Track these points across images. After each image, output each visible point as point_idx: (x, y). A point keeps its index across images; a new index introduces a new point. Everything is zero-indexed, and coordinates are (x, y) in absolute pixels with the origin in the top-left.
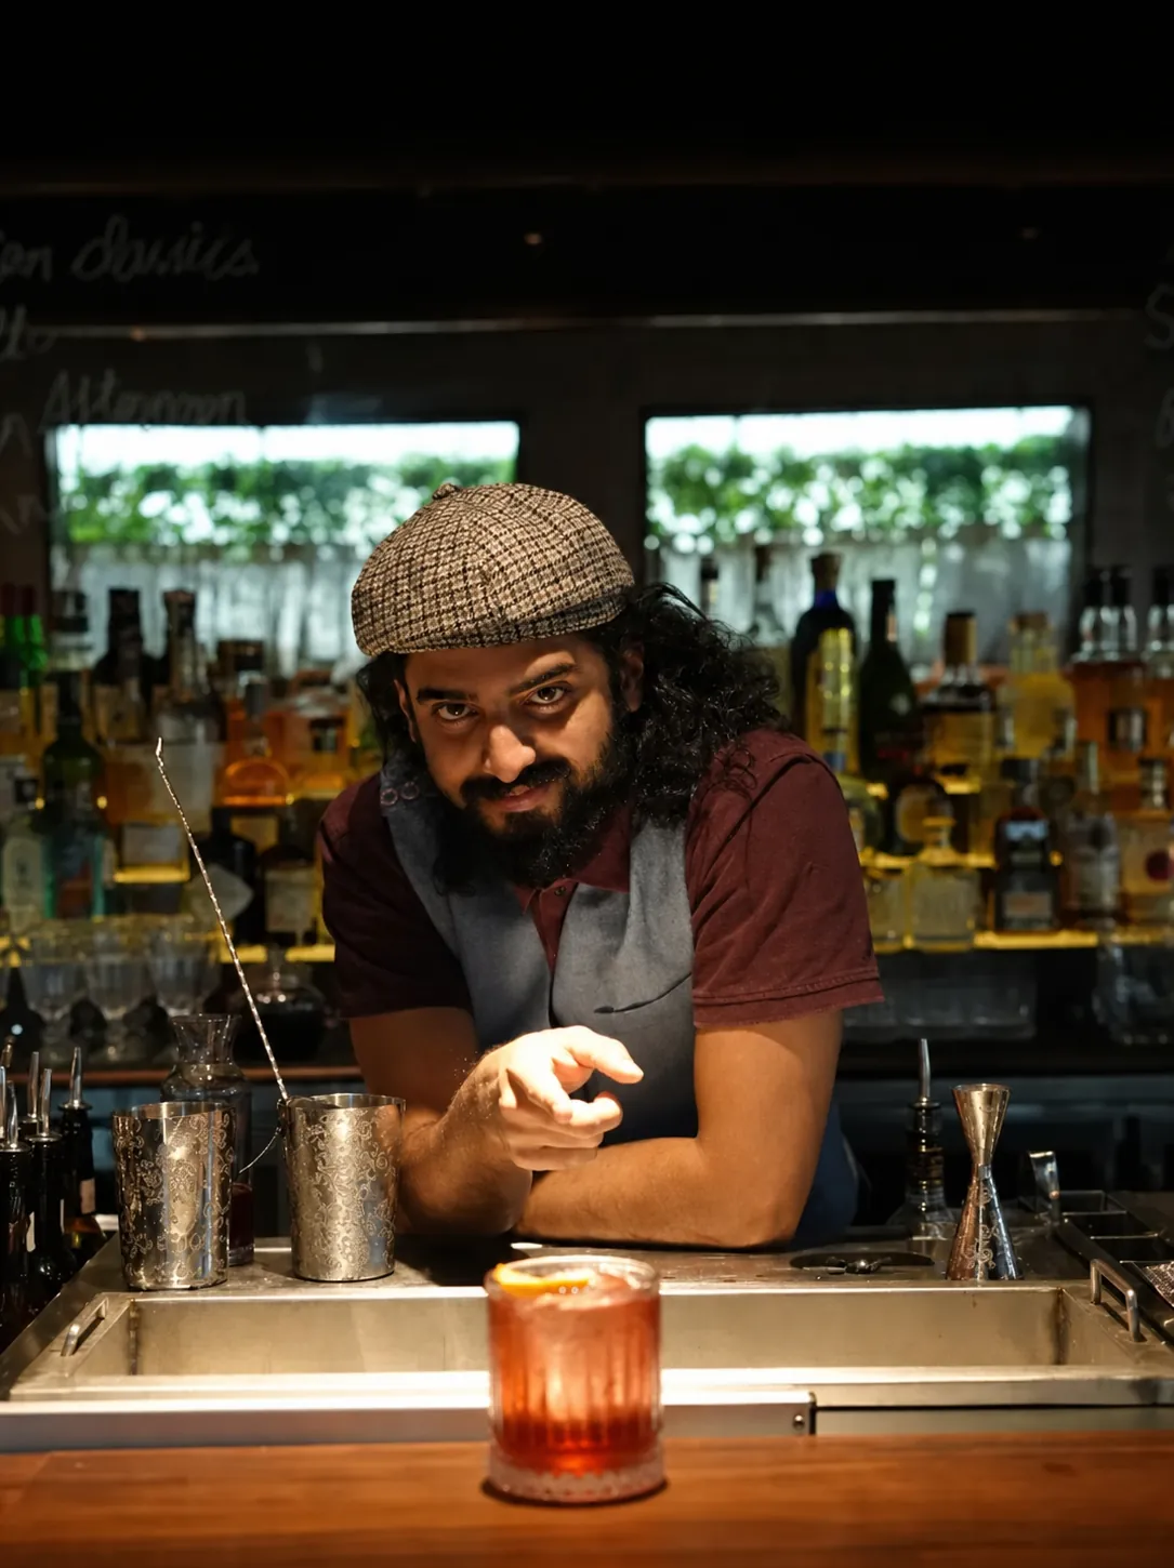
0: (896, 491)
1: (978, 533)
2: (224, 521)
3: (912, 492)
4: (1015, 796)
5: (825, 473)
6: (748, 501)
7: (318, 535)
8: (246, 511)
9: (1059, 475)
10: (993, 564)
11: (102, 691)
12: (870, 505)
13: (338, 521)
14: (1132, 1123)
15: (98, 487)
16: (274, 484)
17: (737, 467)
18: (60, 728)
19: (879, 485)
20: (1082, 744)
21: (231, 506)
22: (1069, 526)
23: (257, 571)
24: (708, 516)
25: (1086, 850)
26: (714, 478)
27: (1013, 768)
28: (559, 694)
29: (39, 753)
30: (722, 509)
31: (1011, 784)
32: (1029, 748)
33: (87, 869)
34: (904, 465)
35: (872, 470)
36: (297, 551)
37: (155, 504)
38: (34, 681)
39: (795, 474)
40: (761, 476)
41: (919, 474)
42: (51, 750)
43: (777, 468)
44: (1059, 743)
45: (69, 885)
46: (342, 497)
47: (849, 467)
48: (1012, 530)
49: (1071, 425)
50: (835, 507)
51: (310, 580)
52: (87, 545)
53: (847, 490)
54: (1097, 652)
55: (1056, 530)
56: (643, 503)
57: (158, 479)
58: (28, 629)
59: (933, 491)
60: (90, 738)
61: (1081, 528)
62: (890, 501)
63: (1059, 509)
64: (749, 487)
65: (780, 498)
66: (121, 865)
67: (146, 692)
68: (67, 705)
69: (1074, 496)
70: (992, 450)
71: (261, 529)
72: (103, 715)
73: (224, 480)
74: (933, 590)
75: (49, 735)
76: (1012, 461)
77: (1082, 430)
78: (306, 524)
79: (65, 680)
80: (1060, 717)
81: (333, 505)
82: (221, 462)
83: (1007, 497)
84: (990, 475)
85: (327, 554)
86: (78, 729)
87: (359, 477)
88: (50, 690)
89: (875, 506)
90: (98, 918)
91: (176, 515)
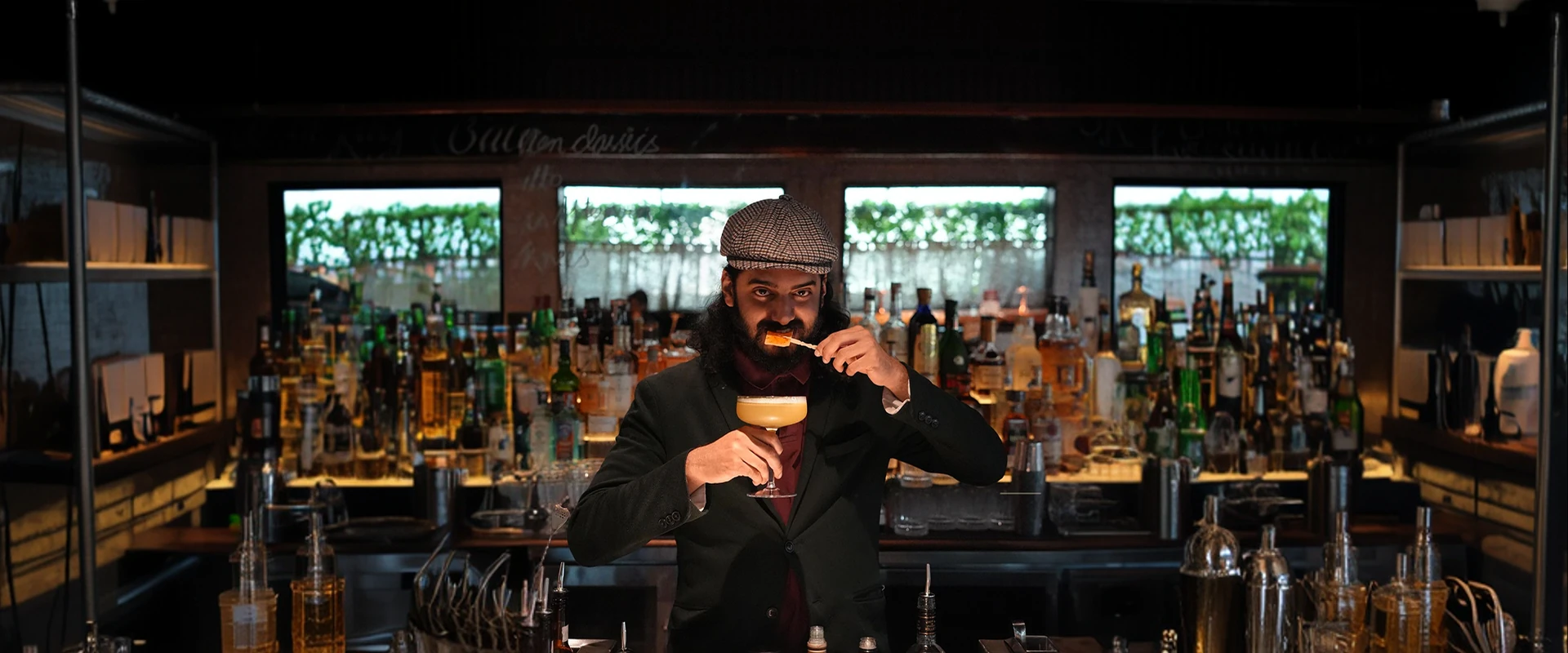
0: (964, 224)
1: (1003, 245)
2: (642, 232)
3: (971, 224)
4: (1013, 409)
5: (929, 214)
6: (892, 226)
7: (686, 239)
8: (653, 227)
9: (1041, 217)
10: (1009, 259)
11: (581, 347)
12: (951, 230)
13: (696, 232)
14: (1066, 573)
15: (582, 214)
16: (666, 215)
17: (888, 211)
18: (560, 364)
19: (955, 220)
20: (1045, 384)
21: (643, 223)
22: (1046, 242)
23: (658, 257)
24: (873, 233)
25: (1046, 436)
26: (876, 215)
27: (1013, 395)
28: (806, 294)
29: (550, 377)
30: (880, 230)
31: (1011, 403)
32: (1020, 384)
33: (570, 437)
34: (966, 211)
35: (952, 213)
36: (679, 248)
37: (610, 221)
38: (548, 342)
39: (915, 214)
40: (899, 215)
41: (974, 215)
42: (554, 377)
43: (906, 211)
44: (1034, 382)
45: (562, 444)
46: (699, 222)
47: (941, 212)
48: (1018, 244)
49: (1047, 195)
50: (934, 230)
51: (683, 258)
52: (575, 243)
53: (940, 223)
54: (1052, 335)
55: (1040, 245)
56: (843, 227)
57: (613, 211)
58: (546, 314)
59: (980, 225)
60: (573, 369)
61: (1051, 243)
62: (960, 228)
63: (1040, 234)
64: (893, 219)
65: (907, 225)
66: (587, 432)
67: (601, 349)
68: (564, 354)
69: (1047, 227)
70: (1010, 205)
71: (659, 236)
72: (580, 357)
73: (642, 212)
74: (981, 270)
75: (555, 369)
76: (1018, 211)
77: (1051, 198)
78: (681, 234)
79: (564, 344)
80: (1035, 369)
81: (695, 225)
82: (642, 204)
83: (1016, 228)
84: (1008, 217)
85: (690, 248)
86: (569, 366)
87: (707, 212)
88: (556, 346)
89: (954, 230)
90: (575, 460)
91: (619, 228)
